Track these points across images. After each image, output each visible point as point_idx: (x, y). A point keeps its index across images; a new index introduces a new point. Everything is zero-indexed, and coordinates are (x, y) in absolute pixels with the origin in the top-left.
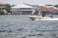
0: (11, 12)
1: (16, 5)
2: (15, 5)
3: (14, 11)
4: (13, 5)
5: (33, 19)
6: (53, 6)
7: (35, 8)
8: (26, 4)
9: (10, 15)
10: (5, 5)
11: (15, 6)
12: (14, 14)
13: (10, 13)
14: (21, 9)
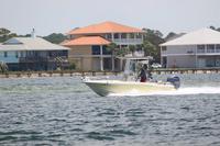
1: (183, 34)
2: (177, 33)
3: (175, 58)
4: (172, 35)
9: (159, 72)
10: (139, 36)
13: (159, 62)
14: (201, 47)
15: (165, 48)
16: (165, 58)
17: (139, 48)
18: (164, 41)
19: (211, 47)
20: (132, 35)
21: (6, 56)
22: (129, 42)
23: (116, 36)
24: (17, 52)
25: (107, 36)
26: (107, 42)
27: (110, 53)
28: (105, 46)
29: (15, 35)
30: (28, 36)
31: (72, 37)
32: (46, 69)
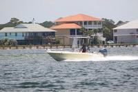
1: (128, 22)
4: (120, 23)
5: (58, 58)
9: (112, 46)
10: (100, 23)
17: (100, 31)
18: (115, 26)
20: (95, 22)
21: (16, 35)
22: (93, 27)
23: (85, 23)
24: (23, 33)
25: (79, 23)
26: (79, 27)
27: (82, 34)
28: (78, 30)
29: (22, 22)
30: (30, 23)
31: (58, 24)
32: (41, 44)
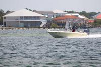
0: (5, 24)
1: (13, 11)
3: (9, 22)
6: (78, 13)
7: (47, 16)
8: (30, 10)
9: (2, 29)
11: (11, 12)
12: (10, 27)
13: (2, 24)
14: (22, 17)
15: (5, 17)
16: (5, 22)
19: (26, 17)
